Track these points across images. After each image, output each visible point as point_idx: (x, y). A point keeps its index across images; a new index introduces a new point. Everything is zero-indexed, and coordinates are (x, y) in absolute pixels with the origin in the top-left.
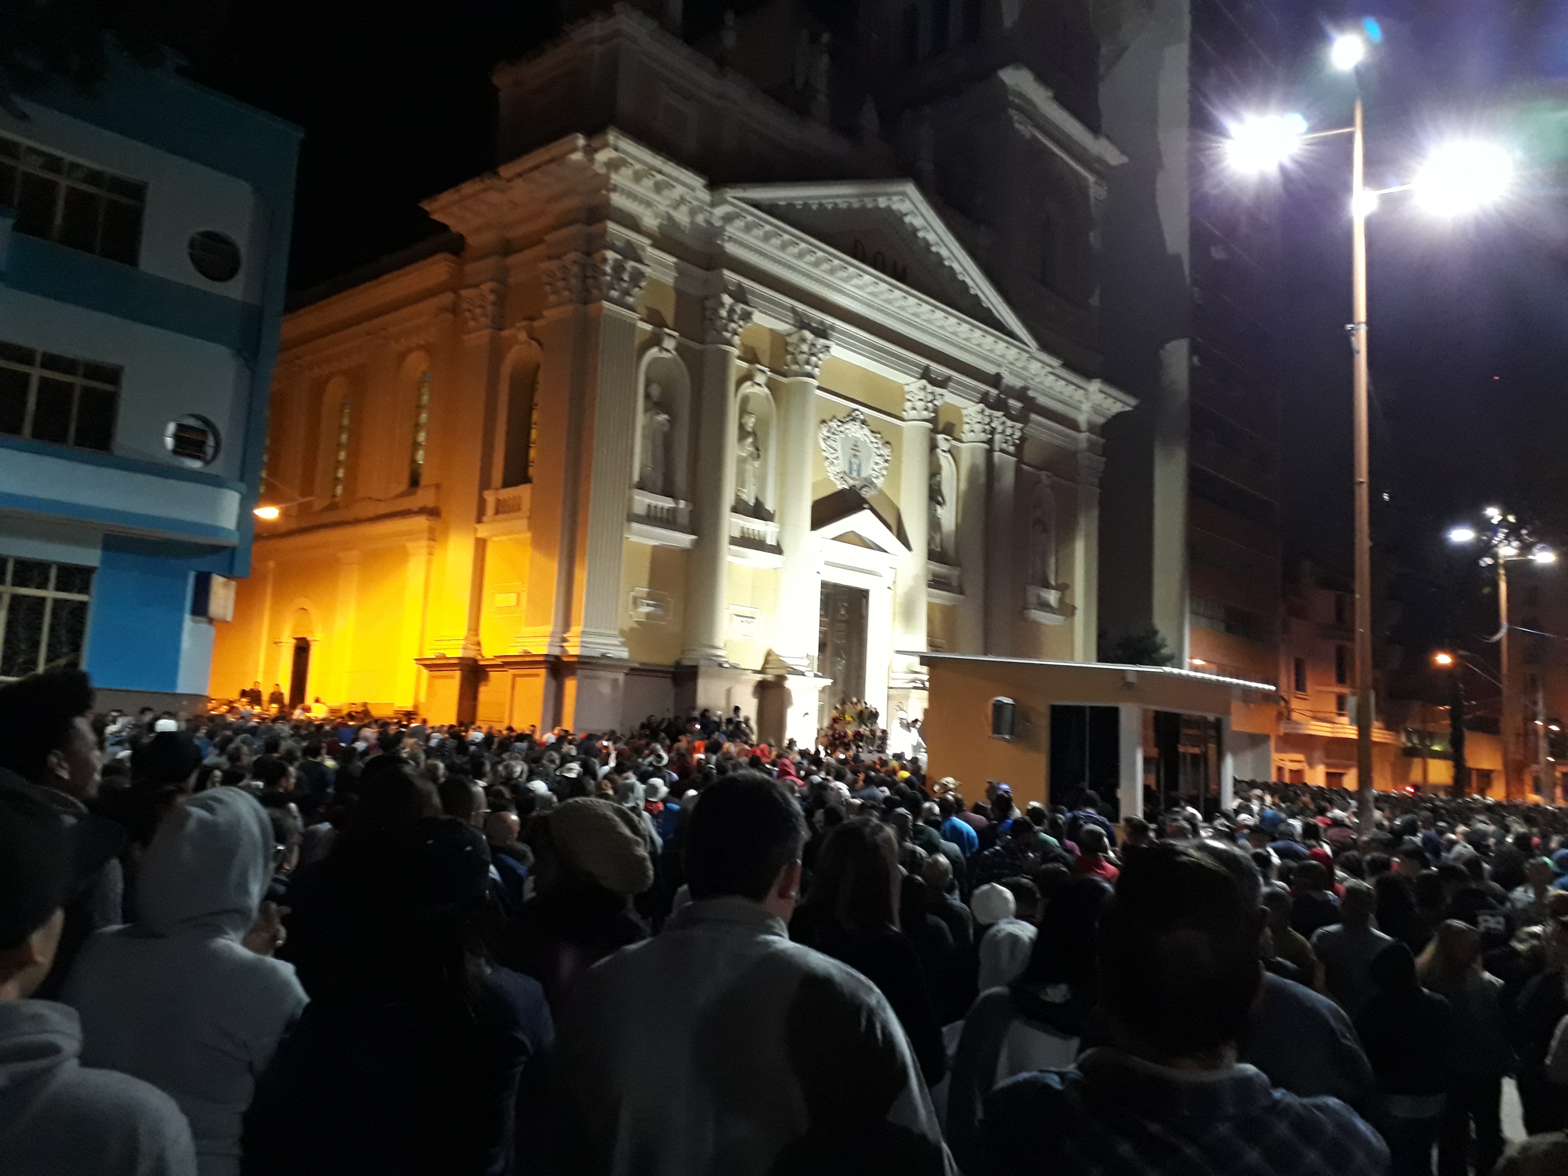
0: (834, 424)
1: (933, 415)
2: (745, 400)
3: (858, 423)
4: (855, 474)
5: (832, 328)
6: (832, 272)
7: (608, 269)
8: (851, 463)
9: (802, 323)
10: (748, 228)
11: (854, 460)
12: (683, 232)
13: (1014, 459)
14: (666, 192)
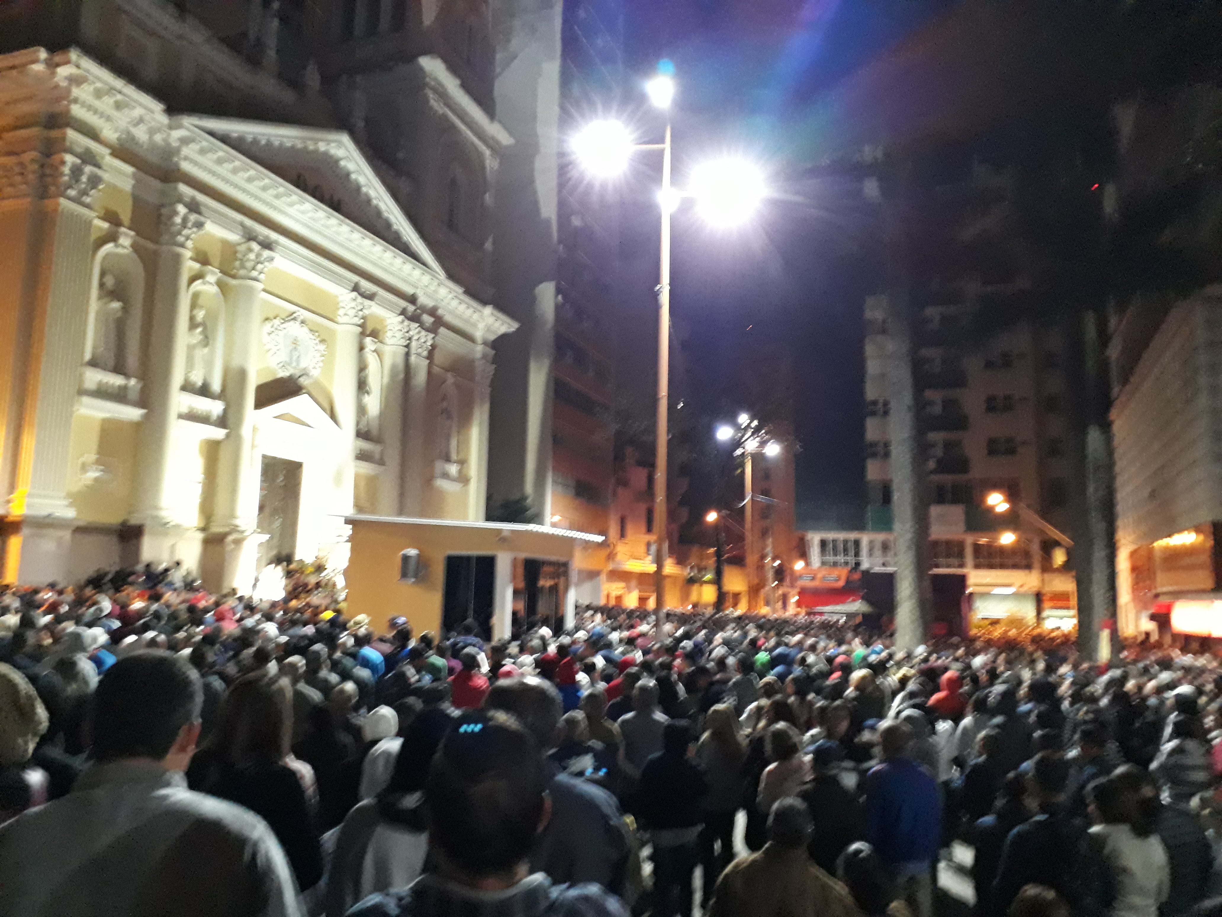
0: (277, 322)
1: (362, 321)
2: (196, 296)
3: (298, 323)
4: (294, 364)
5: (277, 242)
6: (277, 197)
7: (66, 170)
8: (291, 354)
9: (250, 237)
10: (203, 152)
11: (293, 352)
12: (142, 146)
13: (428, 361)
14: (126, 111)
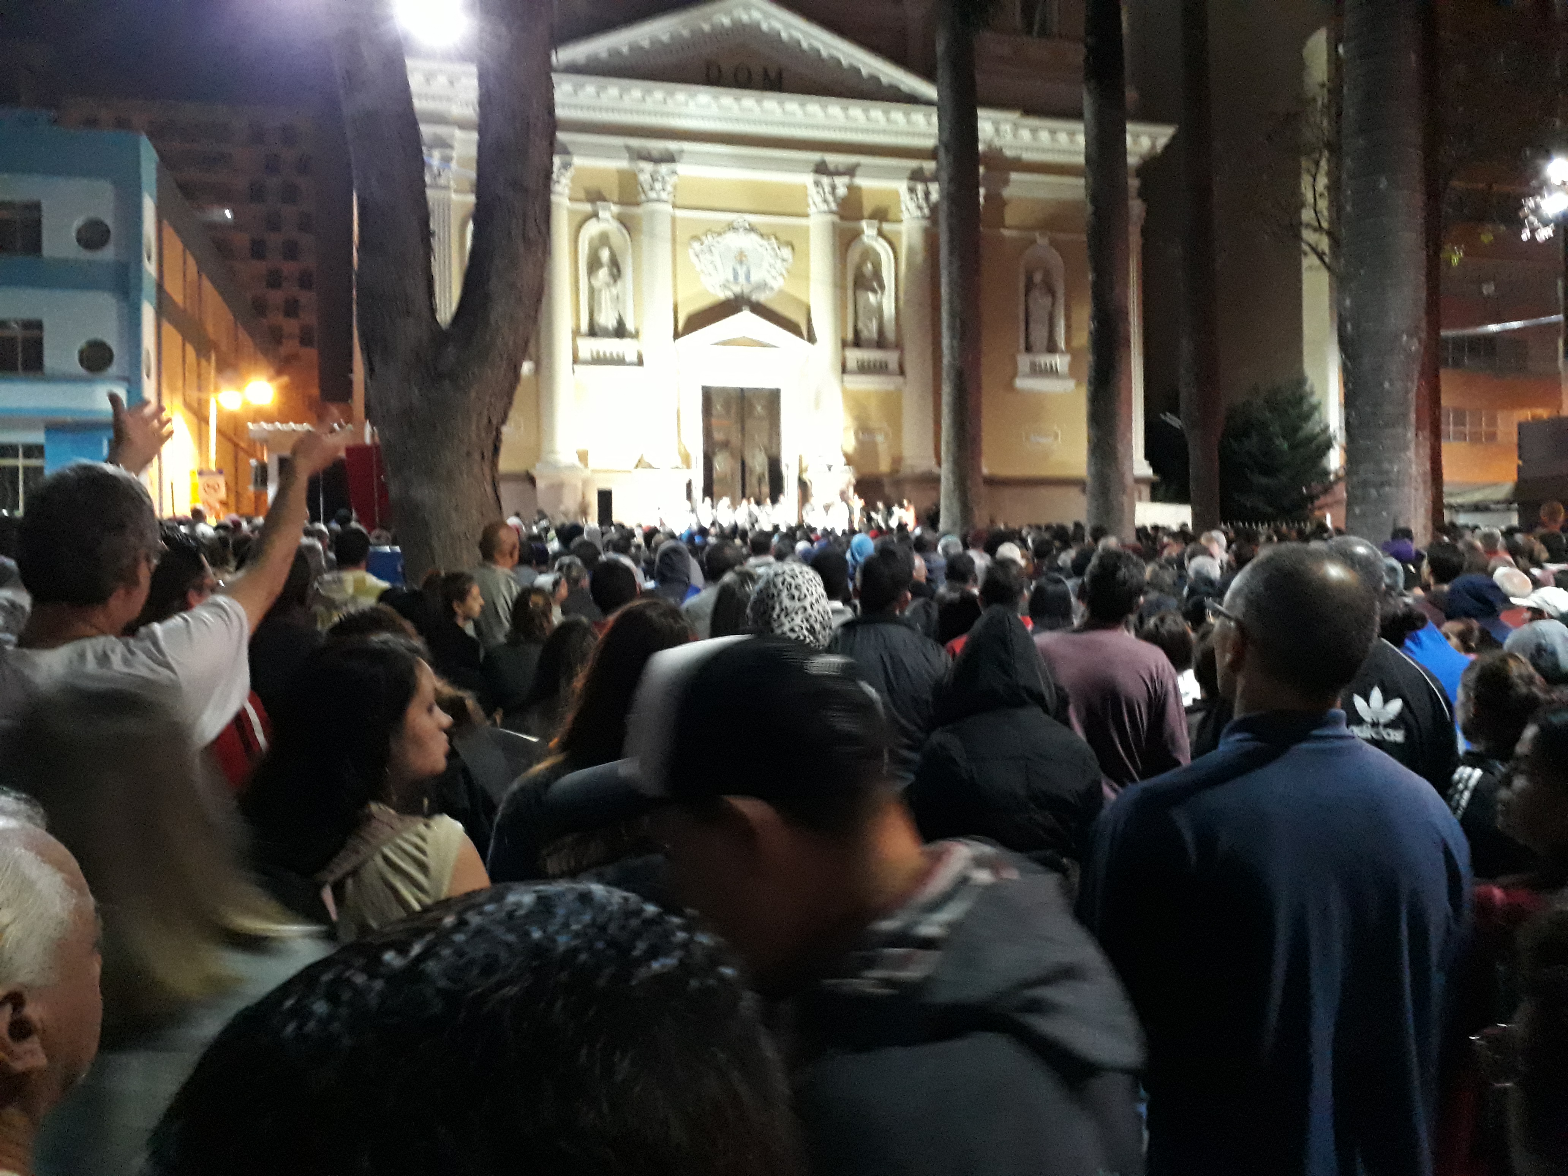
0: (708, 240)
1: (841, 204)
3: (740, 231)
4: (742, 279)
5: (681, 152)
8: (734, 270)
9: (639, 156)
11: (738, 267)
